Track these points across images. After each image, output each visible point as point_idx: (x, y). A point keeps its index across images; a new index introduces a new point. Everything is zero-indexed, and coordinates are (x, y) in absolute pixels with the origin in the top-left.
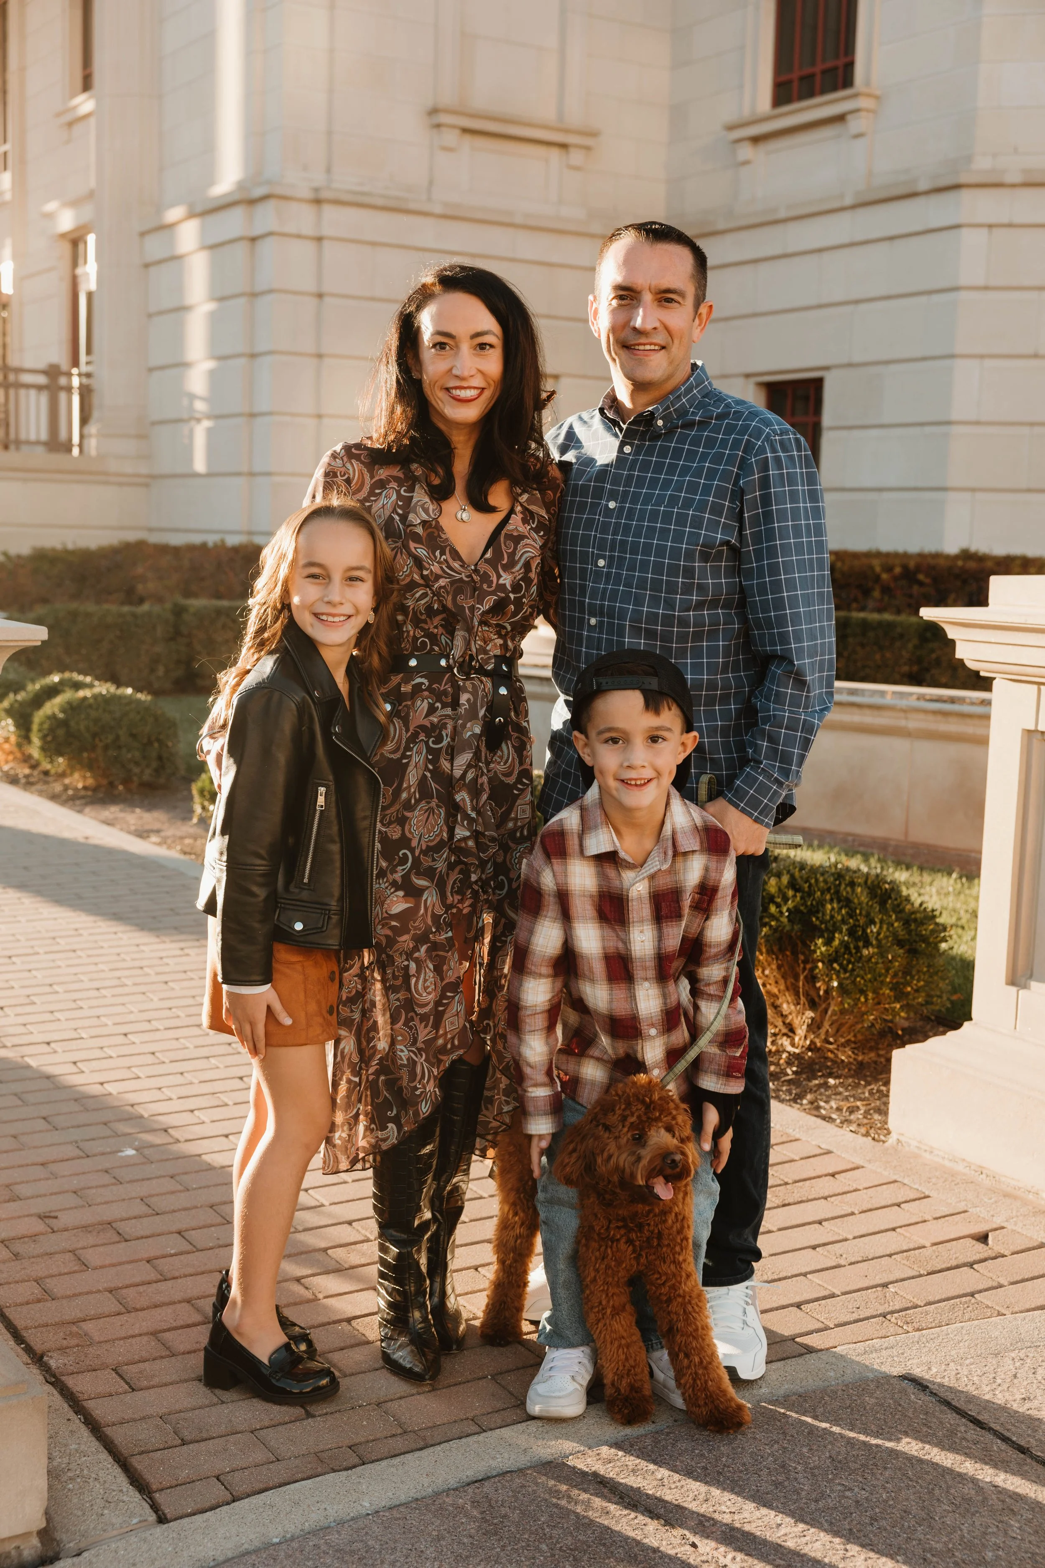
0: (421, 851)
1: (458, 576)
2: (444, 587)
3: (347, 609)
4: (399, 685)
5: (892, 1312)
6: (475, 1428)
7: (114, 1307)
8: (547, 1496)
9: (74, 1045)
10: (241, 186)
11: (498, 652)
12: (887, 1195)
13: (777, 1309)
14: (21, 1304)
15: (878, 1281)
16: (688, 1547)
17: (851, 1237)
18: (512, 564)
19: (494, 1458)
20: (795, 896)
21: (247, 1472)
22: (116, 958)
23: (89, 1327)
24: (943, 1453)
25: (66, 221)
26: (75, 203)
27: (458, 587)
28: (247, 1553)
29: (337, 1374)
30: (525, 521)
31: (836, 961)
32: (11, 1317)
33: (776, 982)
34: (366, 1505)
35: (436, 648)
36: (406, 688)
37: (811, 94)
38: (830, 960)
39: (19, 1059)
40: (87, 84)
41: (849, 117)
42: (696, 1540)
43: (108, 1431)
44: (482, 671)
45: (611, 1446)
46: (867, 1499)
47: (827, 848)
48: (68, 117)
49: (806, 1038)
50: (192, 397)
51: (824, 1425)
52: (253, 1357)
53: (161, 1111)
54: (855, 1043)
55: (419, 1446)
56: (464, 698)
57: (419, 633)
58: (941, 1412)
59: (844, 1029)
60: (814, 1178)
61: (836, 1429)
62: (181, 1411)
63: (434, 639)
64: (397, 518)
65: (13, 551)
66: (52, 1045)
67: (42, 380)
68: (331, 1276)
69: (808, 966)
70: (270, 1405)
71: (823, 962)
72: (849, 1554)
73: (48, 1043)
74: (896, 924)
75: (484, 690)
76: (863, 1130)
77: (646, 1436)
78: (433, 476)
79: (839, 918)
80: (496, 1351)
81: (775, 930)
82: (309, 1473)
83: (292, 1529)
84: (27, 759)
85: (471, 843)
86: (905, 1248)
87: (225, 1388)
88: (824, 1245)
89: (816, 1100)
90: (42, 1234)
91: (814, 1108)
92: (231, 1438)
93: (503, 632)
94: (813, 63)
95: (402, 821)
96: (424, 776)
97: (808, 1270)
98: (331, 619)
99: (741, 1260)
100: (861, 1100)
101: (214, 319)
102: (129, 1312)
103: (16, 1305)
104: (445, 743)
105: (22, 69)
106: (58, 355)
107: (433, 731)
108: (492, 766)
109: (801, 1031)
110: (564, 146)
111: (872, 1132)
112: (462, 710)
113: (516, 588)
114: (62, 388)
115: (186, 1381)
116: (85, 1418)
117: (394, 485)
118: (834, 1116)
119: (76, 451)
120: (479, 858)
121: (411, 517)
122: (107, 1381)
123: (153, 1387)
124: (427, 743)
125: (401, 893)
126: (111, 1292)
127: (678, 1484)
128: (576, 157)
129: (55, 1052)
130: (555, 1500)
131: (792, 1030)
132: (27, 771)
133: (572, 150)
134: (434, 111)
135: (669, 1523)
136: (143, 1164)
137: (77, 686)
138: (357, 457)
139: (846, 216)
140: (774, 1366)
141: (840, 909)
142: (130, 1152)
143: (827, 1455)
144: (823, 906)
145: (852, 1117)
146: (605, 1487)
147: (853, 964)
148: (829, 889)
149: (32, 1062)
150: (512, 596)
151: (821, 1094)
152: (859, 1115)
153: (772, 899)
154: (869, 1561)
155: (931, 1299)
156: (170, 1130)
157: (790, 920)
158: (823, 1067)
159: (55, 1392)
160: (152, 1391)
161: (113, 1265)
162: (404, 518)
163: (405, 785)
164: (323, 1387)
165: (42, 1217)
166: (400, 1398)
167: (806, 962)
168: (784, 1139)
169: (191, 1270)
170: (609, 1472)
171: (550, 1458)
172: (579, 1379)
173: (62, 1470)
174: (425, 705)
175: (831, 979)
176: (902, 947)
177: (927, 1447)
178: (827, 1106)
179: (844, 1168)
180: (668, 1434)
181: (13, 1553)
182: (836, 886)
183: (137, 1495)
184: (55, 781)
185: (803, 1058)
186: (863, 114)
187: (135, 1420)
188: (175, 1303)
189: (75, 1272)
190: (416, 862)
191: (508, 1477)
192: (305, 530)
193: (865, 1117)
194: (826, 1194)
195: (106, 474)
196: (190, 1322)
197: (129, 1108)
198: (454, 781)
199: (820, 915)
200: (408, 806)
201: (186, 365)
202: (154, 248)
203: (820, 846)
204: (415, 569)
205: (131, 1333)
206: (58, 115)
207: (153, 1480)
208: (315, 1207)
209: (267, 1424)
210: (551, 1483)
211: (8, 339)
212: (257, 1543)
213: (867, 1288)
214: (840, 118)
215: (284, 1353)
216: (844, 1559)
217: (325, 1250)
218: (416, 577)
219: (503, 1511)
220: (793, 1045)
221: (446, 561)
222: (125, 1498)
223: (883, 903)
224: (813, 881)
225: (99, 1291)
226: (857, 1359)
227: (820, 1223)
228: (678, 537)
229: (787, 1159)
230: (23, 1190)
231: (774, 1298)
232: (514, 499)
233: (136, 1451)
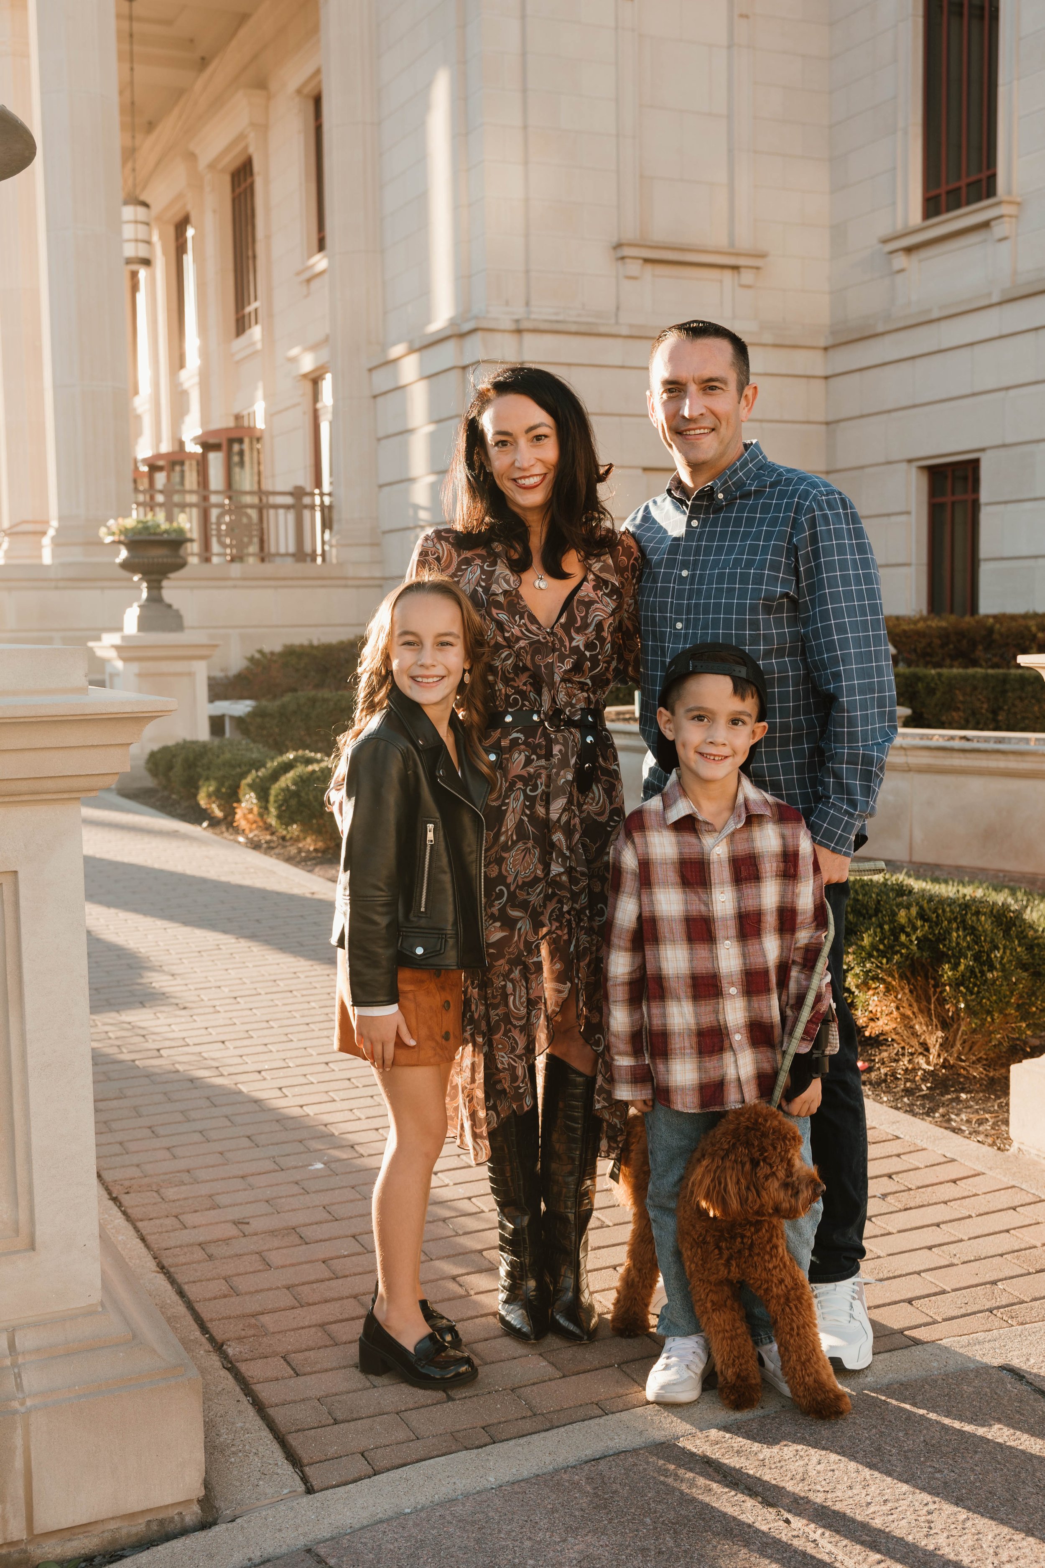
0: (517, 886)
1: (536, 638)
2: (523, 648)
3: (439, 671)
4: (499, 741)
5: (998, 1308)
6: (599, 1412)
7: (289, 1301)
8: (656, 1475)
9: (281, 1073)
10: (453, 322)
11: (582, 705)
12: (1004, 1199)
13: (889, 1304)
14: (210, 1300)
15: (988, 1279)
16: (781, 1523)
17: (966, 1238)
18: (586, 626)
19: (612, 1439)
20: (923, 926)
21: (388, 1449)
22: (326, 996)
23: (265, 1319)
24: (1033, 1439)
25: (307, 364)
26: (314, 348)
27: (537, 648)
28: (381, 1521)
29: (476, 1361)
30: (595, 588)
31: (962, 984)
32: (199, 1311)
33: (910, 1005)
34: (492, 1480)
35: (527, 703)
36: (505, 743)
37: (958, 206)
38: (957, 984)
39: (234, 1086)
40: (321, 246)
41: (993, 223)
42: (790, 1517)
43: (271, 1411)
44: (570, 723)
45: (720, 1429)
46: (955, 1480)
47: (976, 884)
48: (307, 275)
49: (939, 1056)
50: (417, 507)
51: (922, 1412)
52: (401, 1346)
53: (350, 1130)
54: (986, 1059)
55: (545, 1427)
56: (556, 749)
57: (510, 691)
58: (1035, 1400)
59: (975, 1048)
60: (937, 1184)
61: (932, 1416)
62: (336, 1394)
63: (523, 695)
64: (480, 590)
65: (267, 649)
66: (263, 1073)
67: (289, 500)
68: (483, 1274)
69: (938, 990)
70: (415, 1389)
71: (950, 986)
72: (932, 1532)
73: (259, 1072)
74: (1019, 949)
75: (574, 740)
76: (990, 1140)
77: (753, 1420)
78: (512, 552)
79: (965, 944)
80: (624, 1342)
81: (907, 957)
82: (444, 1450)
83: (422, 1500)
84: (268, 828)
85: (564, 878)
86: (1016, 1248)
87: (378, 1374)
88: (940, 1245)
89: (948, 1113)
90: (235, 1238)
91: (945, 1122)
92: (378, 1419)
93: (586, 688)
94: (959, 178)
95: (500, 861)
96: (521, 820)
97: (922, 1268)
98: (425, 680)
99: (846, 1258)
100: (990, 1112)
101: (433, 438)
102: (302, 1306)
103: (205, 1300)
104: (539, 791)
105: (268, 237)
106: (304, 480)
107: (529, 780)
108: (585, 807)
109: (934, 1051)
110: (735, 268)
111: (998, 1142)
112: (555, 760)
113: (589, 646)
114: (306, 507)
115: (345, 1367)
116: (253, 1400)
117: (478, 562)
118: (963, 1128)
119: (319, 560)
120: (571, 891)
121: (494, 588)
122: (277, 1367)
123: (315, 1372)
124: (524, 791)
125: (498, 924)
126: (288, 1288)
127: (779, 1465)
128: (747, 277)
129: (265, 1079)
130: (662, 1478)
131: (927, 1050)
132: (268, 837)
133: (742, 270)
134: (618, 246)
135: (768, 1503)
136: (329, 1176)
137: (309, 761)
138: (446, 539)
139: (994, 312)
140: (881, 1357)
141: (965, 937)
142: (319, 1166)
143: (922, 1439)
144: (950, 934)
145: (981, 1128)
146: (711, 1466)
147: (979, 987)
148: (955, 919)
149: (244, 1088)
150: (588, 654)
151: (953, 1108)
152: (987, 1127)
153: (902, 929)
154: (951, 1539)
155: (1037, 1295)
156: (357, 1147)
157: (919, 948)
158: (956, 1082)
159: (230, 1377)
160: (313, 1376)
161: (293, 1265)
162: (487, 590)
163: (503, 830)
164: (463, 1373)
165: (236, 1223)
166: (534, 1384)
167: (936, 986)
168: (912, 1149)
169: (360, 1270)
170: (715, 1453)
171: (663, 1439)
172: (693, 1367)
173: (227, 1446)
174: (522, 757)
175: (958, 1002)
176: (1026, 970)
177: (1018, 1433)
178: (958, 1119)
179: (965, 1175)
180: (774, 1418)
181: (176, 1517)
182: (962, 915)
183: (291, 1468)
184: (292, 845)
185: (937, 1075)
186: (1006, 219)
187: (295, 1402)
188: (343, 1298)
189: (259, 1271)
190: (512, 896)
191: (622, 1457)
192: (399, 604)
193: (993, 1128)
194: (946, 1199)
195: (346, 578)
196: (354, 1315)
197: (323, 1128)
198: (551, 824)
199: (947, 942)
200: (506, 848)
201: (411, 480)
202: (381, 381)
203: (971, 882)
204: (498, 632)
205: (301, 1324)
206: (298, 274)
207: (305, 1456)
208: (476, 1213)
209: (411, 1406)
210: (661, 1462)
211: (262, 468)
212: (390, 1513)
213: (977, 1285)
214: (985, 225)
215: (428, 1343)
216: (927, 1536)
217: (480, 1252)
218: (500, 639)
219: (615, 1487)
220: (928, 1063)
221: (525, 624)
222: (279, 1471)
223: (1007, 932)
224: (940, 911)
225: (278, 1288)
226: (961, 1351)
227: (938, 1225)
228: (743, 594)
229: (912, 1167)
230: (223, 1200)
231: (888, 1295)
232: (588, 569)
233: (293, 1429)
